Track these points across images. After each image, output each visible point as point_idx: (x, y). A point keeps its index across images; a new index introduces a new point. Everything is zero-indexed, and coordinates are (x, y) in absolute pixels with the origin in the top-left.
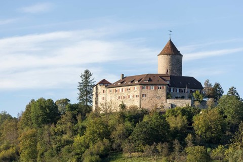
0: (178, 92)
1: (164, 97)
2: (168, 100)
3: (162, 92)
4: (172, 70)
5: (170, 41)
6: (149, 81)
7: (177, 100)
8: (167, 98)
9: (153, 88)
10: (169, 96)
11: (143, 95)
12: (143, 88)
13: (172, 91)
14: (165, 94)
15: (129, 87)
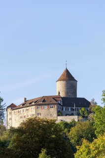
0: (70, 110)
1: (55, 115)
2: (59, 117)
3: (53, 111)
4: (67, 93)
5: (67, 69)
6: (43, 102)
7: (66, 117)
8: (58, 115)
9: (46, 107)
10: (59, 113)
11: (38, 114)
12: (38, 108)
13: (64, 110)
14: (56, 112)
15: (28, 108)
